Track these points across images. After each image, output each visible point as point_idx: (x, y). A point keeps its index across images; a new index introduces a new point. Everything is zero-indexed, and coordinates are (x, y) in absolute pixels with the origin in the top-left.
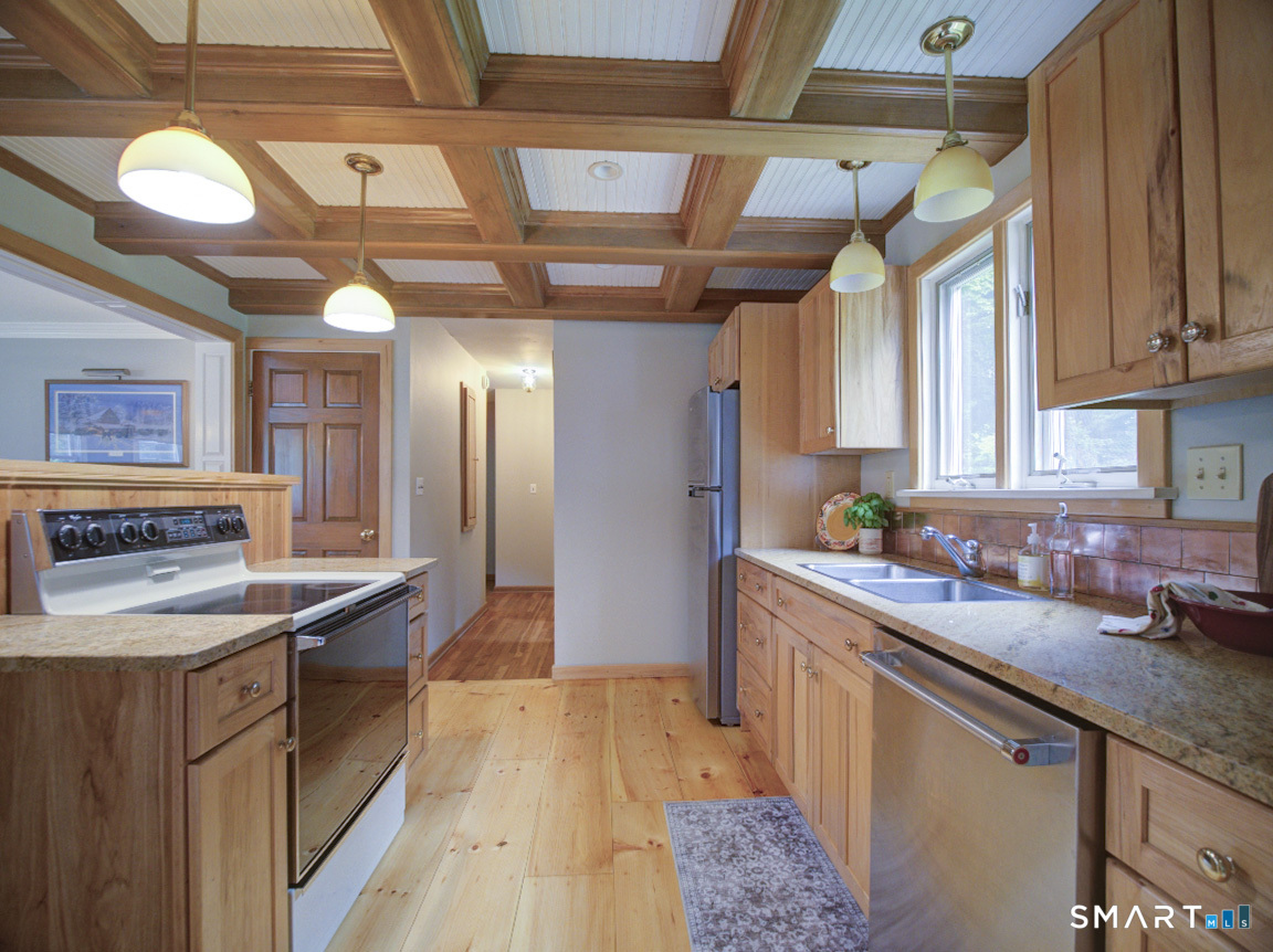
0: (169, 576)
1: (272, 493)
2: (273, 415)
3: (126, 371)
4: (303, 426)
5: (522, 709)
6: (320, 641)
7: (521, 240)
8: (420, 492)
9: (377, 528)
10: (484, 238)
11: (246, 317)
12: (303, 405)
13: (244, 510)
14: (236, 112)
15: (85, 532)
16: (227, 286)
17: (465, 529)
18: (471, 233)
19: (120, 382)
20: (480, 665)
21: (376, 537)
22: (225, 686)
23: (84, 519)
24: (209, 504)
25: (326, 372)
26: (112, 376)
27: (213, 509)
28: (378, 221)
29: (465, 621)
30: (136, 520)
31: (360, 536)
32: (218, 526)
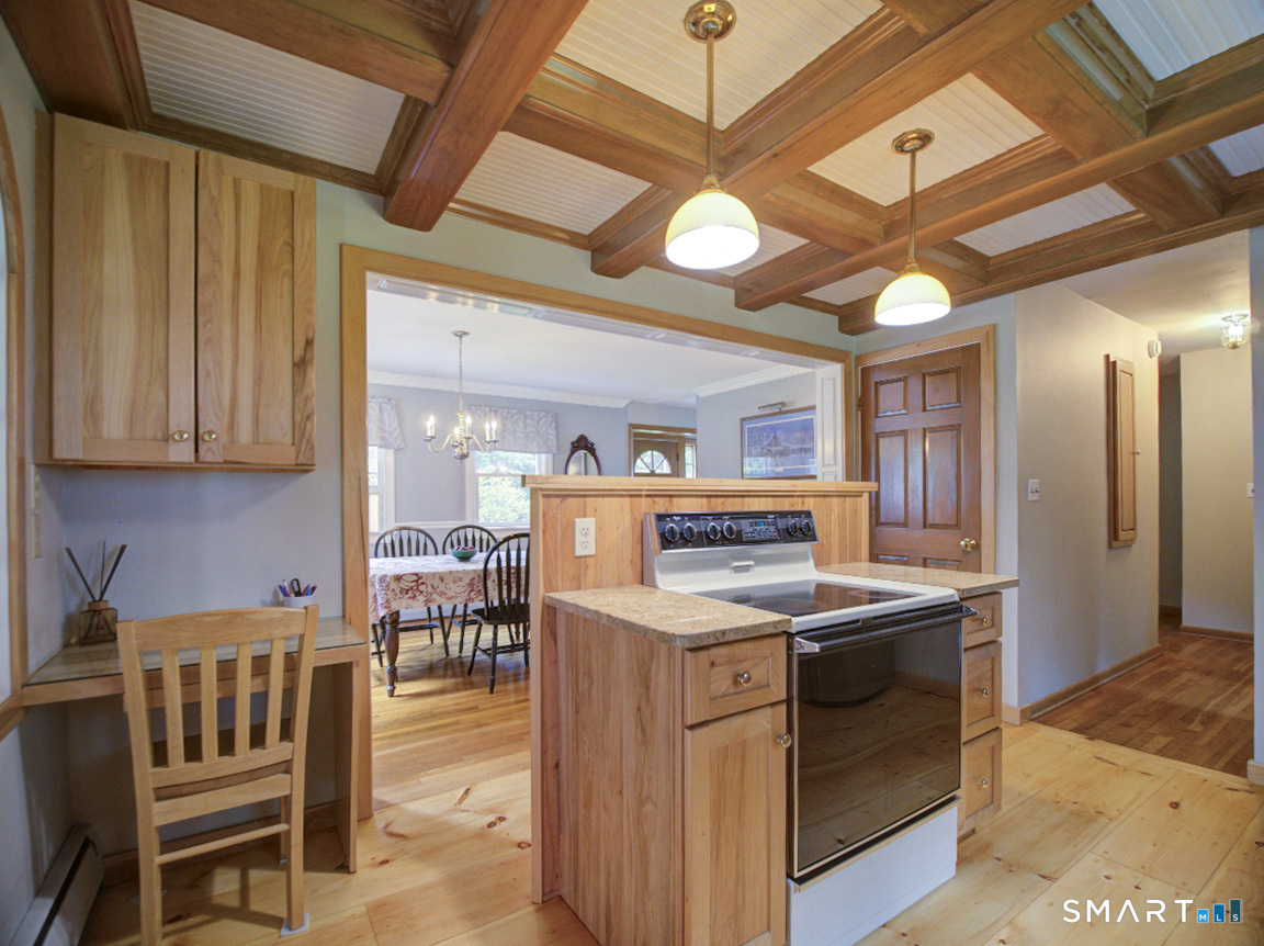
0: (747, 568)
1: (847, 499)
2: (879, 425)
3: (783, 404)
4: (904, 433)
5: (1175, 805)
6: (816, 647)
7: (1140, 133)
8: (1032, 497)
9: (978, 537)
10: (1079, 157)
11: (854, 339)
12: (904, 412)
13: (814, 513)
14: (775, 155)
15: (682, 529)
16: (835, 314)
17: (1115, 544)
18: (1062, 158)
19: (781, 413)
20: (1126, 725)
21: (977, 547)
22: (716, 669)
23: (683, 519)
24: (787, 509)
25: (924, 375)
26: (775, 410)
27: (783, 514)
28: (945, 196)
29: (1115, 663)
30: (719, 521)
31: (959, 545)
32: (787, 529)
